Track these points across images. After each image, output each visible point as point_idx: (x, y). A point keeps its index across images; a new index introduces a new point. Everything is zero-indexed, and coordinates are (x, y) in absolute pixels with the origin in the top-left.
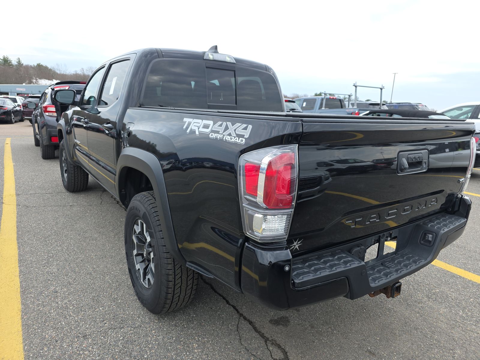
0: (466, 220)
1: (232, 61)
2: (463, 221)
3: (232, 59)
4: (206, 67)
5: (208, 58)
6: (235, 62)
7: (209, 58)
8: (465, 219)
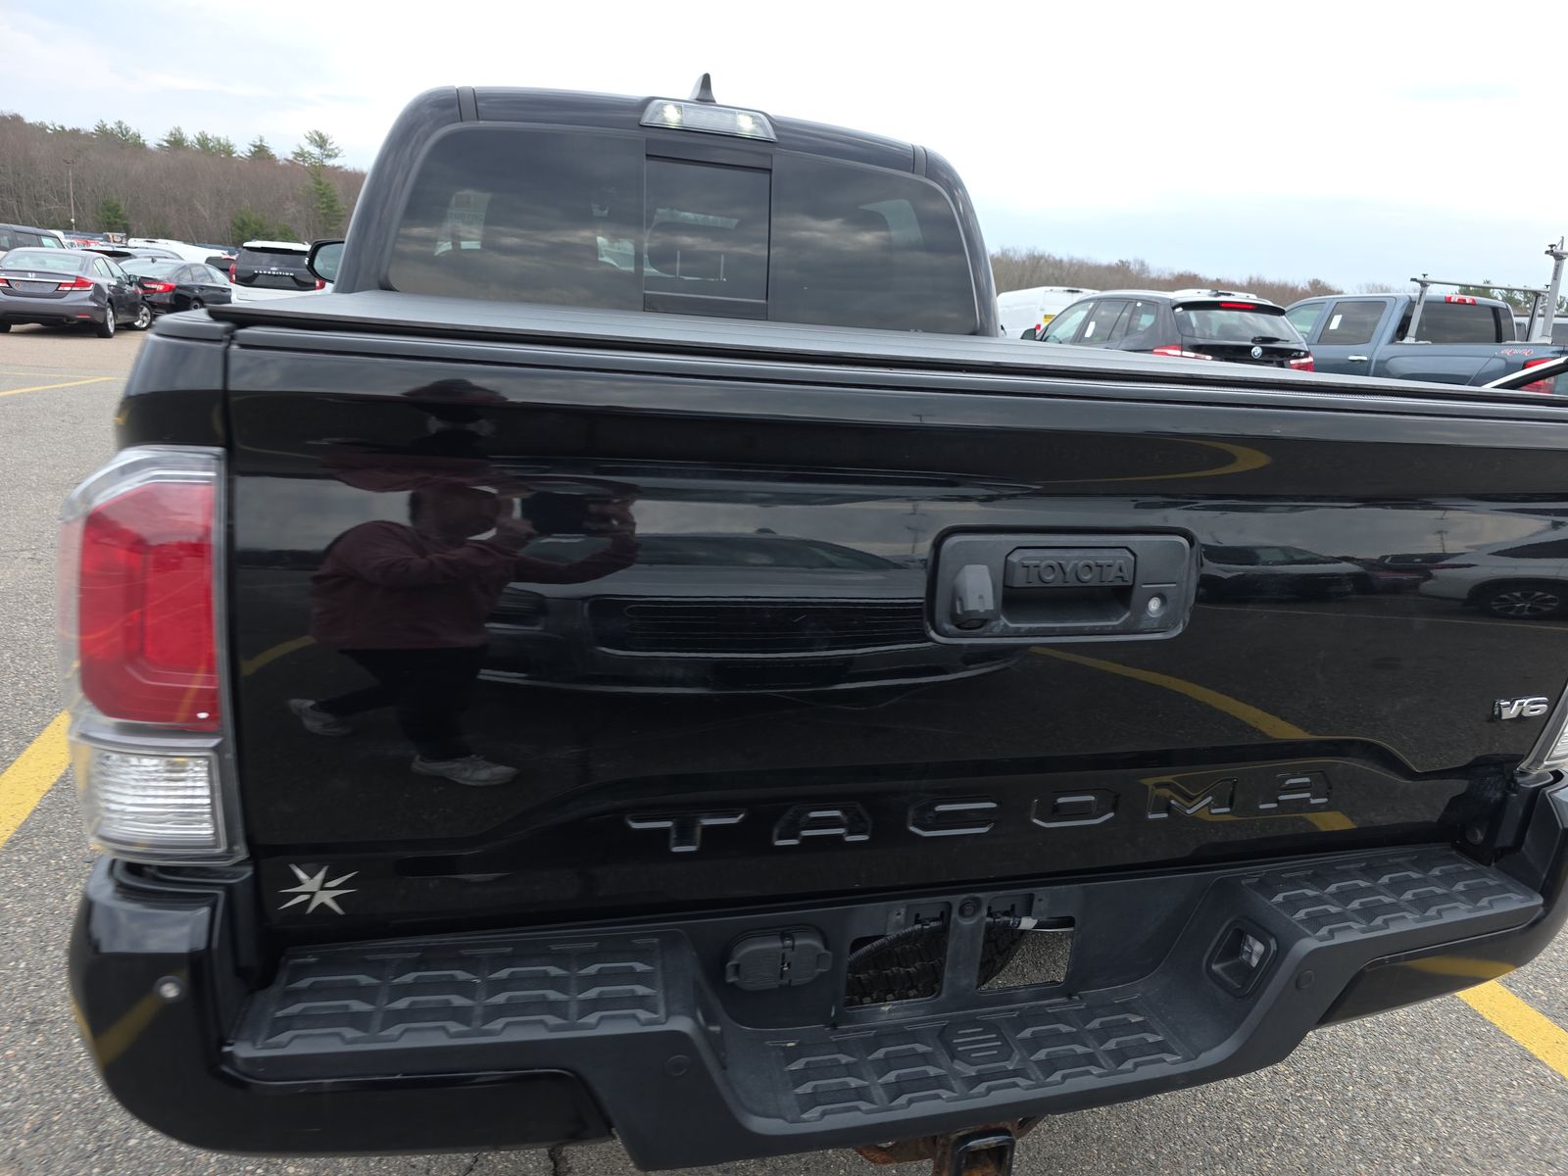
0: (1539, 900)
1: (761, 134)
2: (1516, 902)
3: (762, 126)
4: (647, 155)
5: (656, 121)
6: (773, 136)
7: (665, 120)
8: (1532, 899)
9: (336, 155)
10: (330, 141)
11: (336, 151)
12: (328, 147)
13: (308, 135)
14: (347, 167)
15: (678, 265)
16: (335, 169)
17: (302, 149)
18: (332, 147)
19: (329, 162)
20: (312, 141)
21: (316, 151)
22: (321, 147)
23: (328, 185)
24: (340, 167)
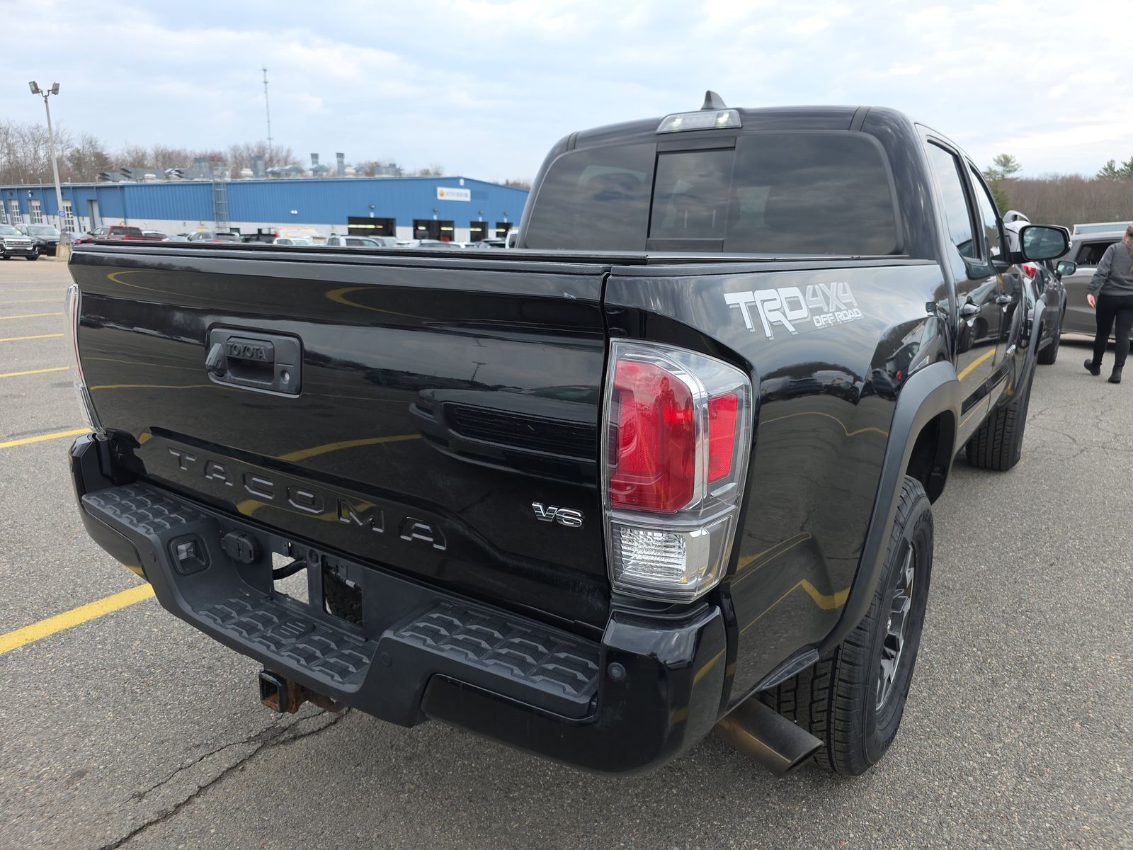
1: (731, 124)
3: (733, 117)
4: (657, 152)
5: (665, 130)
6: (738, 124)
7: (670, 127)
9: (1016, 170)
10: (1012, 160)
11: (1016, 167)
12: (1010, 164)
13: (996, 158)
14: (1021, 178)
15: (686, 216)
16: (1012, 180)
17: (991, 169)
18: (1014, 164)
19: (1009, 176)
20: (999, 162)
21: (1000, 169)
22: (1004, 165)
23: (1003, 192)
24: (1017, 178)
